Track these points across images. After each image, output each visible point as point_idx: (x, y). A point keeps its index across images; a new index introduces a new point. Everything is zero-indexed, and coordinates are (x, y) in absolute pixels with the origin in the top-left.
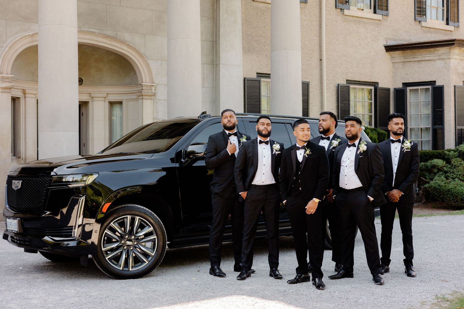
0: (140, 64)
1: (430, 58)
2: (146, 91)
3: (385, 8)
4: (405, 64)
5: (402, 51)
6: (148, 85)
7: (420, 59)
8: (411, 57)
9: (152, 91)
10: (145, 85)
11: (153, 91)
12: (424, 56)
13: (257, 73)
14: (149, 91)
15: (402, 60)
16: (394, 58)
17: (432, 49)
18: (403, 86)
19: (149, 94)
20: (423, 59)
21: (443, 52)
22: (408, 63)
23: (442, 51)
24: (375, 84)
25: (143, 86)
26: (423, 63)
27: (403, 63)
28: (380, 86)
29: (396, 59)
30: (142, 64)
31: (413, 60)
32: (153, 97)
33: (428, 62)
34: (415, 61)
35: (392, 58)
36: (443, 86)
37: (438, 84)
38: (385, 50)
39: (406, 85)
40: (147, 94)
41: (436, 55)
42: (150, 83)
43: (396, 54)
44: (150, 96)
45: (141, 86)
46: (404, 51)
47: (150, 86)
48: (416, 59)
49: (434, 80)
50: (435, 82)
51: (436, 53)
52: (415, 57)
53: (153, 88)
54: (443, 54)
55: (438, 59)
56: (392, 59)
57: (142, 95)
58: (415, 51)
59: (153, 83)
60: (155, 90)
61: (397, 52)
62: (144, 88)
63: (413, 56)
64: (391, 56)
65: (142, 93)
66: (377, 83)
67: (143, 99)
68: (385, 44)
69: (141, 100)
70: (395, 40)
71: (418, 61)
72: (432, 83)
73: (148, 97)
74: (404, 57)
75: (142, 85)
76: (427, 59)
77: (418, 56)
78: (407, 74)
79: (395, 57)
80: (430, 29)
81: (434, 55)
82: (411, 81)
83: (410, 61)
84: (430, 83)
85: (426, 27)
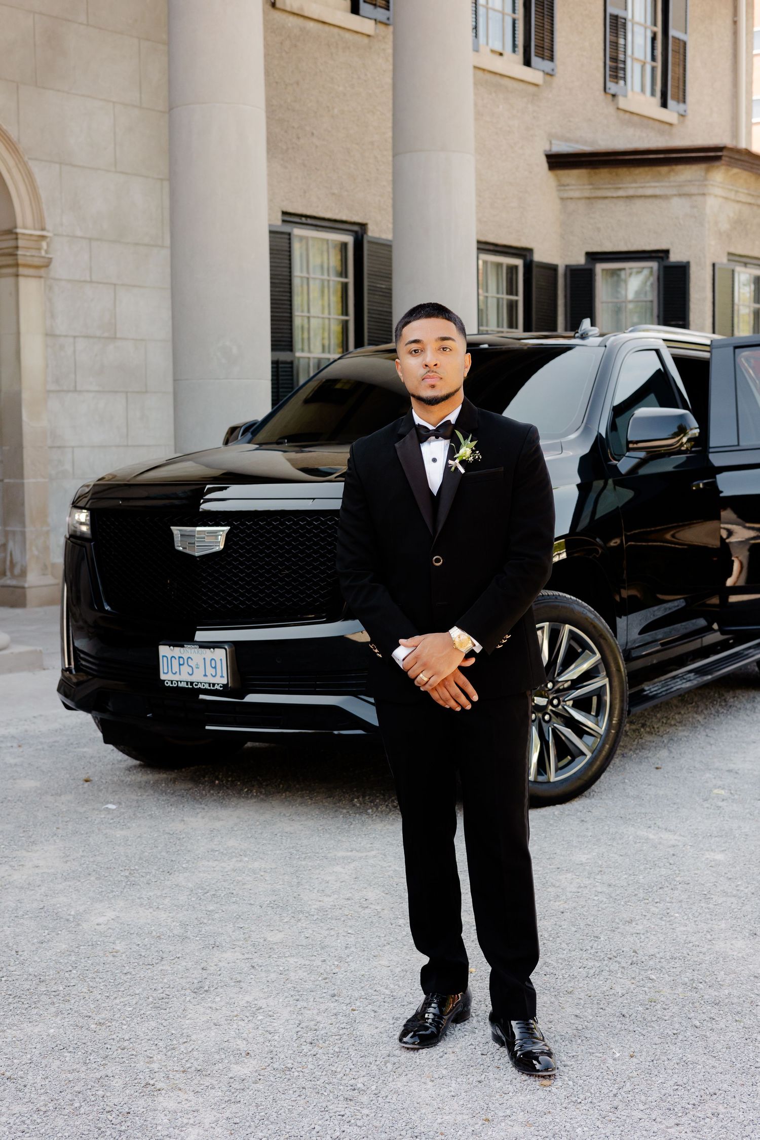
0: (9, 171)
1: (658, 192)
2: (28, 254)
3: (547, 53)
4: (592, 204)
5: (588, 171)
6: (31, 235)
7: (631, 192)
8: (610, 186)
9: (40, 253)
10: (23, 234)
11: (43, 253)
12: (643, 185)
13: (284, 213)
14: (34, 252)
15: (587, 194)
16: (567, 188)
17: (664, 169)
18: (587, 260)
19: (36, 261)
20: (640, 192)
21: (689, 178)
22: (600, 201)
23: (687, 173)
24: (524, 253)
25: (19, 236)
26: (638, 205)
27: (587, 201)
28: (538, 257)
29: (571, 190)
30: (15, 171)
31: (615, 195)
32: (42, 272)
33: (651, 200)
34: (618, 197)
35: (561, 186)
36: (688, 263)
37: (675, 257)
38: (545, 165)
39: (594, 257)
40: (30, 261)
41: (672, 184)
42: (35, 229)
43: (573, 177)
44: (37, 267)
45: (14, 236)
46: (592, 171)
47: (36, 238)
48: (621, 193)
49: (664, 247)
50: (667, 252)
51: (672, 179)
52: (620, 186)
53: (44, 244)
54: (689, 181)
55: (675, 195)
56: (562, 188)
57: (17, 265)
58: (623, 171)
59: (43, 229)
60: (47, 252)
61: (575, 173)
62: (21, 243)
63: (615, 184)
64: (559, 180)
65: (17, 260)
66: (530, 251)
67: (17, 275)
68: (547, 148)
69: (11, 280)
70: (567, 140)
71: (627, 197)
72: (660, 255)
73: (31, 271)
74: (591, 184)
75: (16, 234)
76: (649, 192)
77: (628, 185)
78: (599, 230)
79: (568, 185)
80: (632, 116)
81: (667, 184)
82: (608, 247)
83: (606, 198)
84: (654, 255)
85: (625, 111)
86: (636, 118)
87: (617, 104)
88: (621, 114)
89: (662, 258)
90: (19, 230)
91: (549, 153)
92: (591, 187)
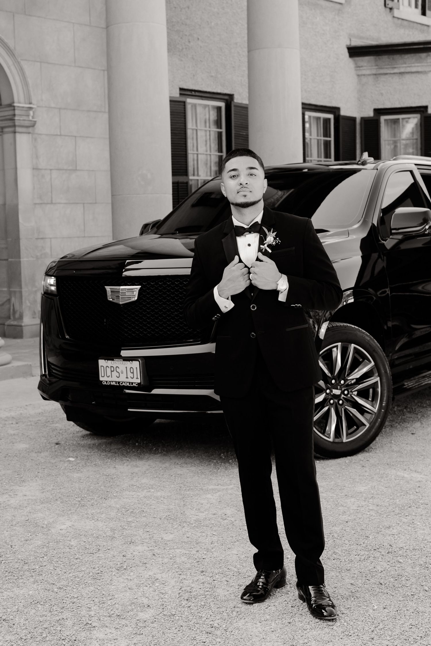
0: (9, 67)
1: (419, 69)
2: (21, 119)
4: (378, 78)
5: (375, 57)
6: (23, 107)
7: (402, 70)
8: (389, 66)
9: (29, 118)
10: (18, 107)
11: (31, 118)
12: (410, 65)
13: (181, 89)
14: (25, 118)
15: (374, 72)
16: (361, 68)
17: (423, 55)
18: (374, 114)
19: (27, 123)
20: (408, 70)
22: (382, 76)
24: (335, 110)
25: (16, 108)
26: (407, 76)
27: (375, 76)
28: (343, 113)
29: (364, 69)
30: (12, 67)
31: (392, 72)
32: (30, 130)
33: (415, 75)
34: (394, 73)
35: (358, 67)
38: (347, 54)
39: (379, 112)
40: (22, 123)
41: (428, 64)
42: (25, 103)
43: (365, 61)
44: (27, 127)
45: (12, 108)
46: (377, 58)
47: (26, 109)
48: (396, 71)
49: (424, 104)
50: (426, 108)
51: (428, 61)
52: (396, 66)
53: (31, 113)
56: (358, 68)
57: (15, 126)
58: (397, 57)
59: (30, 103)
60: (33, 117)
61: (366, 59)
62: (17, 112)
63: (392, 65)
64: (356, 64)
65: (14, 123)
66: (338, 109)
67: (15, 132)
68: (348, 43)
69: (11, 135)
70: (361, 38)
71: (400, 73)
72: (421, 109)
73: (24, 130)
74: (377, 65)
75: (14, 106)
76: (414, 69)
77: (401, 66)
78: (382, 94)
79: (362, 67)
80: (403, 21)
81: (426, 64)
82: (388, 105)
83: (386, 74)
84: (417, 109)
85: (398, 18)
86: (405, 23)
87: (393, 14)
88: (396, 20)
89: (423, 112)
90: (15, 104)
91: (350, 46)
92: (377, 67)
